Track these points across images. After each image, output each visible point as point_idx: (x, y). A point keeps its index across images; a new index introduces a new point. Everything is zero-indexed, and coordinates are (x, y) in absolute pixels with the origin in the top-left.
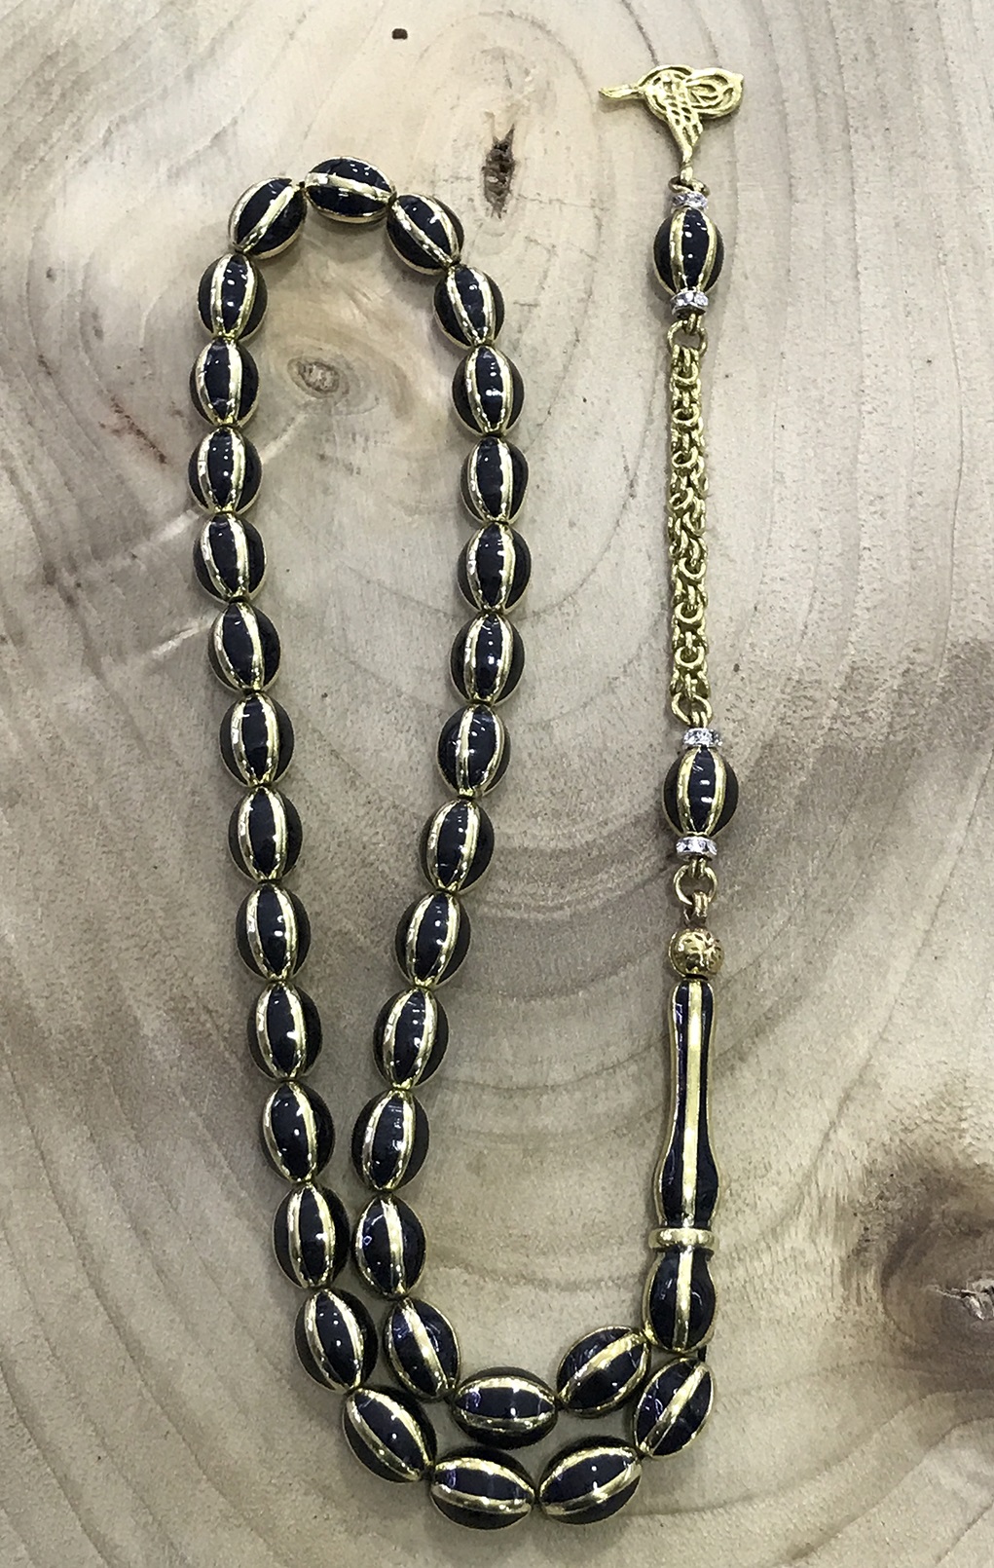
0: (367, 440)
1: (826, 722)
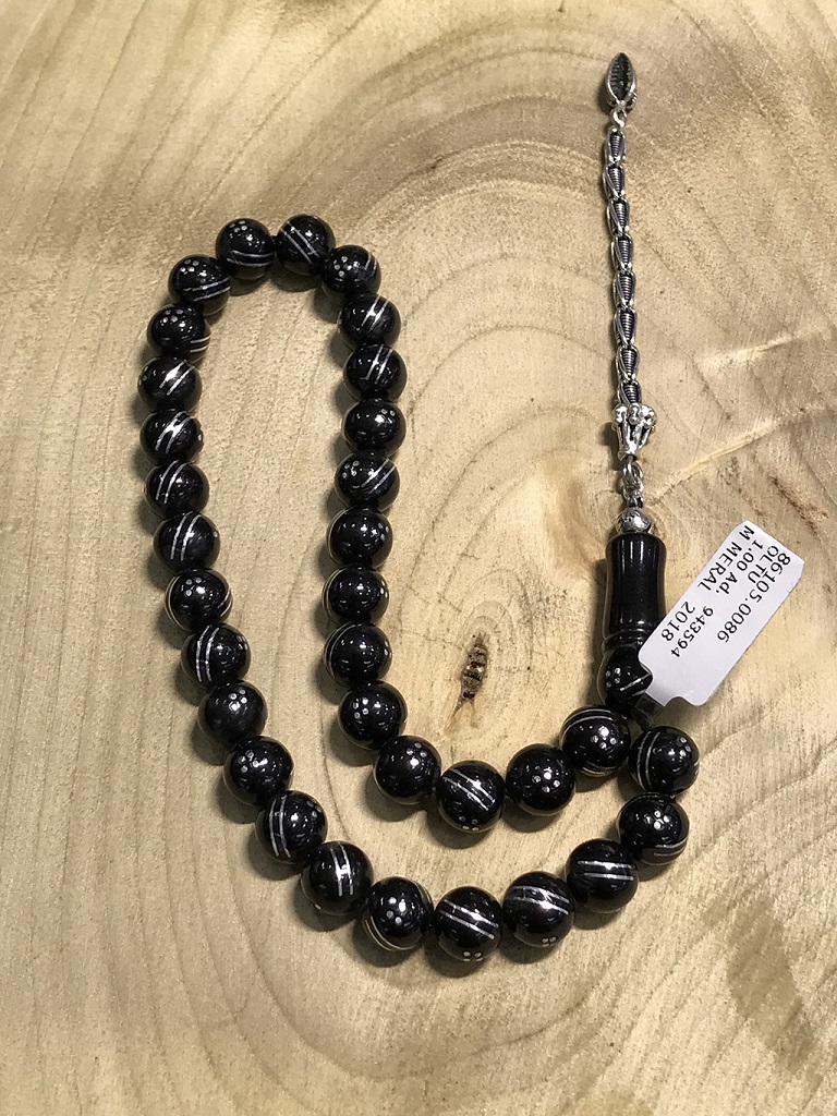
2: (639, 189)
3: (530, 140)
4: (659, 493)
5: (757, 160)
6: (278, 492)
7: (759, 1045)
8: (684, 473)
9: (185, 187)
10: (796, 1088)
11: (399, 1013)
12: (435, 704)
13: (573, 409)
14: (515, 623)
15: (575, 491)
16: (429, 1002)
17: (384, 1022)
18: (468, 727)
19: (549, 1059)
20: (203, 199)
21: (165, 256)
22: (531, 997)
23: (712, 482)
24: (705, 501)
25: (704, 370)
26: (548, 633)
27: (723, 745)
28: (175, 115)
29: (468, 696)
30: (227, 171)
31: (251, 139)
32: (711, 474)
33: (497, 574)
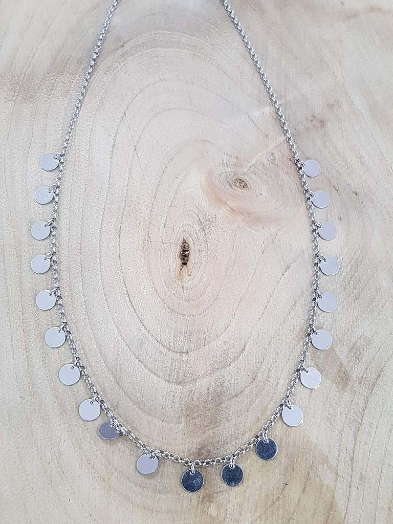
0: (222, 164)
1: (75, 81)
2: (211, 46)
3: (161, 30)
4: (245, 171)
5: (256, 30)
6: (85, 191)
7: (329, 382)
8: (253, 161)
9: (16, 66)
10: (347, 396)
11: (182, 396)
12: (171, 269)
13: (203, 140)
14: (198, 232)
15: (210, 173)
16: (194, 389)
17: (177, 400)
18: (187, 276)
19: (247, 403)
20: (25, 70)
21: (14, 96)
22: (235, 379)
23: (265, 163)
24: (265, 172)
25: (254, 118)
26: (212, 234)
27: (291, 267)
28: (4, 35)
29: (185, 264)
30: (33, 57)
31: (40, 42)
32: (264, 159)
33: (186, 212)
